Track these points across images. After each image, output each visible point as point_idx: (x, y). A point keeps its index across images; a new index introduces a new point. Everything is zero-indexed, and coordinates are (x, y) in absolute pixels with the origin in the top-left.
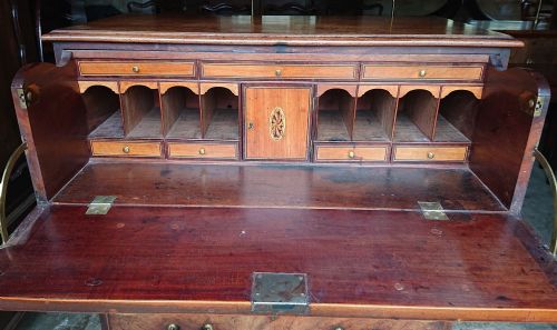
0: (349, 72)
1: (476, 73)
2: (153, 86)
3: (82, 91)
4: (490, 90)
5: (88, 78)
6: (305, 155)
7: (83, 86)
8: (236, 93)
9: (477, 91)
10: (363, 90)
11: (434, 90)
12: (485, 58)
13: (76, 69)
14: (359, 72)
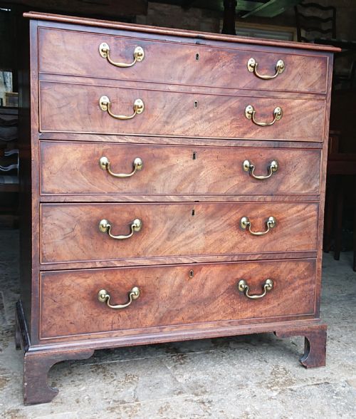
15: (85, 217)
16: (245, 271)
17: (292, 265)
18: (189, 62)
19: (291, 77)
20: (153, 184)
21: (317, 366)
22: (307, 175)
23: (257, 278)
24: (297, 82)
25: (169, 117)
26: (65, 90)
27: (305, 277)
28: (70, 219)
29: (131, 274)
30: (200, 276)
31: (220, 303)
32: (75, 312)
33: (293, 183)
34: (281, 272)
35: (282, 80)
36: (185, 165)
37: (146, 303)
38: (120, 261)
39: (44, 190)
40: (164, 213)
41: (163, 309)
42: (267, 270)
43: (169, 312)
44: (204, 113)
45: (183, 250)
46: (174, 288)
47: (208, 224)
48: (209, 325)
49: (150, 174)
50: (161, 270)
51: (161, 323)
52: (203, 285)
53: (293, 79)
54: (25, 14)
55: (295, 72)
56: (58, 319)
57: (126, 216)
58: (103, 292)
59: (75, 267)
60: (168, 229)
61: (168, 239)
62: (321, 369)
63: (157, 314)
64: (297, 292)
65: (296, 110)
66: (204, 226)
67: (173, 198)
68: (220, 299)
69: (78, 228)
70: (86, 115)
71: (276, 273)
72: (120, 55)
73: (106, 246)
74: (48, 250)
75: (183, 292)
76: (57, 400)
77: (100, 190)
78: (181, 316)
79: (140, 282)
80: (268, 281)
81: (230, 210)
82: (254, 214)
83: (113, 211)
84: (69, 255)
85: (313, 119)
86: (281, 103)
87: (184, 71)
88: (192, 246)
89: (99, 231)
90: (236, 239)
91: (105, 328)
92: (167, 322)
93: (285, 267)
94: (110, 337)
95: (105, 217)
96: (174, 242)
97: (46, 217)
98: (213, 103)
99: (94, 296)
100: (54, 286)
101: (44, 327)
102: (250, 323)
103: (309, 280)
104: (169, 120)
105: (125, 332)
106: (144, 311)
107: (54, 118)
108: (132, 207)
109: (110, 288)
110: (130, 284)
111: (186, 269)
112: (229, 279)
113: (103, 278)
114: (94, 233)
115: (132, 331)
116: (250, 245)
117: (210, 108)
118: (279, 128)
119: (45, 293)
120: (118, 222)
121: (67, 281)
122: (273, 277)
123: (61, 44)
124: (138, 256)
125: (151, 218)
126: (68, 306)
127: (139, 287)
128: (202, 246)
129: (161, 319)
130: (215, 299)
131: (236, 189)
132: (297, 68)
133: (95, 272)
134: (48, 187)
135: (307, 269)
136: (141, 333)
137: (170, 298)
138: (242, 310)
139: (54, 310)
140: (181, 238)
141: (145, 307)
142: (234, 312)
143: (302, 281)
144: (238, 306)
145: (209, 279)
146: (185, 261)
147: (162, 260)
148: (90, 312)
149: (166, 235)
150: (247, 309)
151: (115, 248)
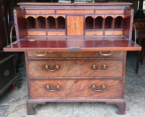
0: (92, 12)
1: (122, 12)
2: (44, 16)
3: (26, 18)
4: (126, 16)
5: (28, 14)
6: (83, 34)
7: (27, 17)
8: (65, 18)
9: (123, 16)
10: (96, 16)
11: (113, 16)
12: (124, 8)
13: (25, 12)
14: (94, 12)
15: (41, 64)
16: (95, 82)
17: (113, 81)
21: (122, 114)
23: (99, 84)
28: (36, 65)
29: (56, 81)
30: (79, 83)
31: (86, 92)
32: (40, 91)
34: (109, 83)
37: (61, 90)
38: (52, 77)
39: (28, 56)
40: (66, 63)
41: (67, 92)
42: (103, 82)
43: (69, 93)
45: (73, 75)
46: (70, 86)
47: (81, 67)
48: (83, 98)
50: (66, 80)
51: (67, 96)
52: (80, 86)
54: (18, 4)
56: (35, 93)
57: (53, 64)
58: (48, 86)
59: (39, 78)
60: (67, 68)
61: (68, 71)
62: (124, 115)
63: (65, 93)
64: (114, 90)
67: (69, 59)
68: (86, 90)
69: (39, 67)
71: (107, 83)
73: (48, 73)
74: (31, 73)
75: (73, 87)
76: (36, 114)
78: (73, 94)
79: (59, 84)
80: (104, 86)
81: (89, 62)
82: (98, 64)
83: (49, 62)
84: (37, 75)
88: (76, 73)
90: (91, 72)
91: (50, 96)
92: (69, 96)
93: (110, 82)
94: (51, 99)
95: (47, 64)
96: (70, 72)
97: (29, 64)
99: (46, 88)
100: (33, 83)
101: (32, 95)
102: (97, 98)
103: (119, 86)
105: (55, 98)
106: (61, 92)
108: (55, 61)
109: (50, 85)
110: (56, 84)
111: (74, 81)
112: (89, 84)
113: (47, 82)
114: (44, 69)
115: (57, 98)
116: (97, 74)
119: (31, 85)
120: (51, 66)
121: (37, 82)
122: (105, 84)
124: (58, 76)
125: (62, 65)
126: (38, 89)
127: (59, 85)
128: (79, 74)
129: (67, 95)
130: (84, 90)
133: (45, 80)
135: (119, 83)
136: (60, 99)
137: (69, 89)
138: (94, 94)
139: (34, 90)
140: (72, 71)
141: (61, 91)
142: (91, 95)
143: (117, 87)
144: (93, 93)
145: (82, 84)
146: (74, 78)
147: (66, 78)
148: (44, 91)
149: (67, 70)
150: (96, 94)
151: (51, 73)
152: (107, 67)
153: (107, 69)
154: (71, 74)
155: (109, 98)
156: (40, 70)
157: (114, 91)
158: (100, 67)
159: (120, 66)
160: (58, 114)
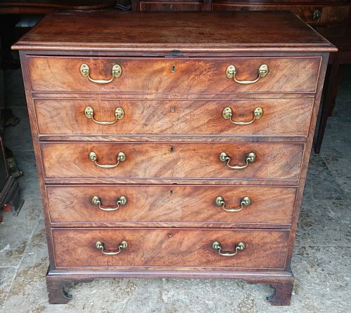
15: (80, 195)
16: (219, 236)
17: (266, 234)
18: (165, 73)
19: (275, 80)
20: (135, 171)
21: (282, 305)
22: (287, 164)
23: (230, 241)
24: (281, 84)
25: (148, 119)
26: (55, 104)
27: (277, 243)
28: (68, 195)
29: (119, 233)
30: (178, 237)
31: (195, 255)
32: (79, 253)
33: (272, 170)
34: (254, 238)
35: (265, 83)
36: (164, 156)
37: (133, 251)
38: (110, 223)
39: (47, 176)
40: (146, 192)
41: (147, 256)
42: (240, 236)
43: (153, 258)
44: (181, 116)
45: (163, 218)
46: (156, 243)
47: (185, 200)
48: (186, 269)
49: (132, 163)
50: (145, 231)
51: (146, 264)
52: (181, 243)
53: (278, 81)
54: (13, 47)
55: (279, 74)
56: (67, 257)
57: (113, 194)
58: (99, 243)
59: (76, 226)
60: (149, 203)
61: (150, 210)
62: (286, 307)
63: (143, 259)
64: (268, 252)
65: (279, 109)
66: (181, 202)
67: (153, 181)
68: (196, 252)
69: (76, 201)
70: (75, 122)
71: (249, 238)
72: (100, 73)
73: (98, 213)
74: (55, 215)
75: (163, 246)
77: (91, 175)
78: (162, 260)
79: (127, 238)
80: (241, 244)
81: (206, 191)
82: (229, 194)
83: (102, 190)
84: (70, 218)
85: (297, 116)
86: (262, 104)
87: (160, 82)
88: (171, 215)
89: (92, 204)
90: (211, 212)
91: (103, 264)
92: (151, 264)
93: (258, 235)
94: (107, 269)
95: (96, 194)
96: (155, 212)
97: (51, 194)
98: (190, 106)
99: (92, 245)
100: (62, 237)
101: (58, 261)
102: (223, 270)
103: (281, 245)
104: (147, 123)
105: (118, 268)
106: (132, 256)
107: (49, 125)
108: (118, 188)
109: (104, 241)
110: (119, 239)
111: (165, 232)
112: (205, 240)
113: (97, 234)
114: (88, 204)
115: (123, 268)
116: (225, 217)
117: (187, 111)
118: (259, 125)
119: (55, 241)
120: (107, 198)
121: (71, 234)
122: (245, 241)
123: (47, 68)
124: (125, 221)
125: (134, 196)
126: (74, 250)
127: (127, 241)
128: (179, 216)
129: (146, 262)
130: (191, 252)
131: (213, 174)
132: (283, 70)
133: (92, 230)
134: (50, 173)
135: (279, 237)
136: (130, 270)
137: (154, 249)
138: (216, 261)
139: (63, 251)
140: (161, 210)
141: (133, 254)
142: (208, 262)
143: (274, 246)
144: (212, 258)
145: (186, 239)
146: (166, 225)
147: (145, 224)
148: (90, 254)
149: (148, 207)
150: (220, 261)
151: (106, 215)
152: (252, 202)
153: (253, 206)
154: (160, 216)
155: (253, 271)
156: (77, 207)
157: (267, 256)
158: (234, 202)
159: (287, 201)
160: (124, 302)
